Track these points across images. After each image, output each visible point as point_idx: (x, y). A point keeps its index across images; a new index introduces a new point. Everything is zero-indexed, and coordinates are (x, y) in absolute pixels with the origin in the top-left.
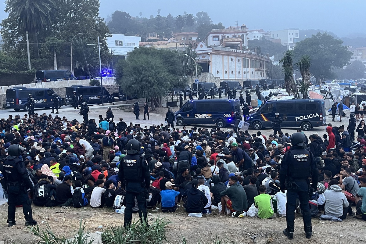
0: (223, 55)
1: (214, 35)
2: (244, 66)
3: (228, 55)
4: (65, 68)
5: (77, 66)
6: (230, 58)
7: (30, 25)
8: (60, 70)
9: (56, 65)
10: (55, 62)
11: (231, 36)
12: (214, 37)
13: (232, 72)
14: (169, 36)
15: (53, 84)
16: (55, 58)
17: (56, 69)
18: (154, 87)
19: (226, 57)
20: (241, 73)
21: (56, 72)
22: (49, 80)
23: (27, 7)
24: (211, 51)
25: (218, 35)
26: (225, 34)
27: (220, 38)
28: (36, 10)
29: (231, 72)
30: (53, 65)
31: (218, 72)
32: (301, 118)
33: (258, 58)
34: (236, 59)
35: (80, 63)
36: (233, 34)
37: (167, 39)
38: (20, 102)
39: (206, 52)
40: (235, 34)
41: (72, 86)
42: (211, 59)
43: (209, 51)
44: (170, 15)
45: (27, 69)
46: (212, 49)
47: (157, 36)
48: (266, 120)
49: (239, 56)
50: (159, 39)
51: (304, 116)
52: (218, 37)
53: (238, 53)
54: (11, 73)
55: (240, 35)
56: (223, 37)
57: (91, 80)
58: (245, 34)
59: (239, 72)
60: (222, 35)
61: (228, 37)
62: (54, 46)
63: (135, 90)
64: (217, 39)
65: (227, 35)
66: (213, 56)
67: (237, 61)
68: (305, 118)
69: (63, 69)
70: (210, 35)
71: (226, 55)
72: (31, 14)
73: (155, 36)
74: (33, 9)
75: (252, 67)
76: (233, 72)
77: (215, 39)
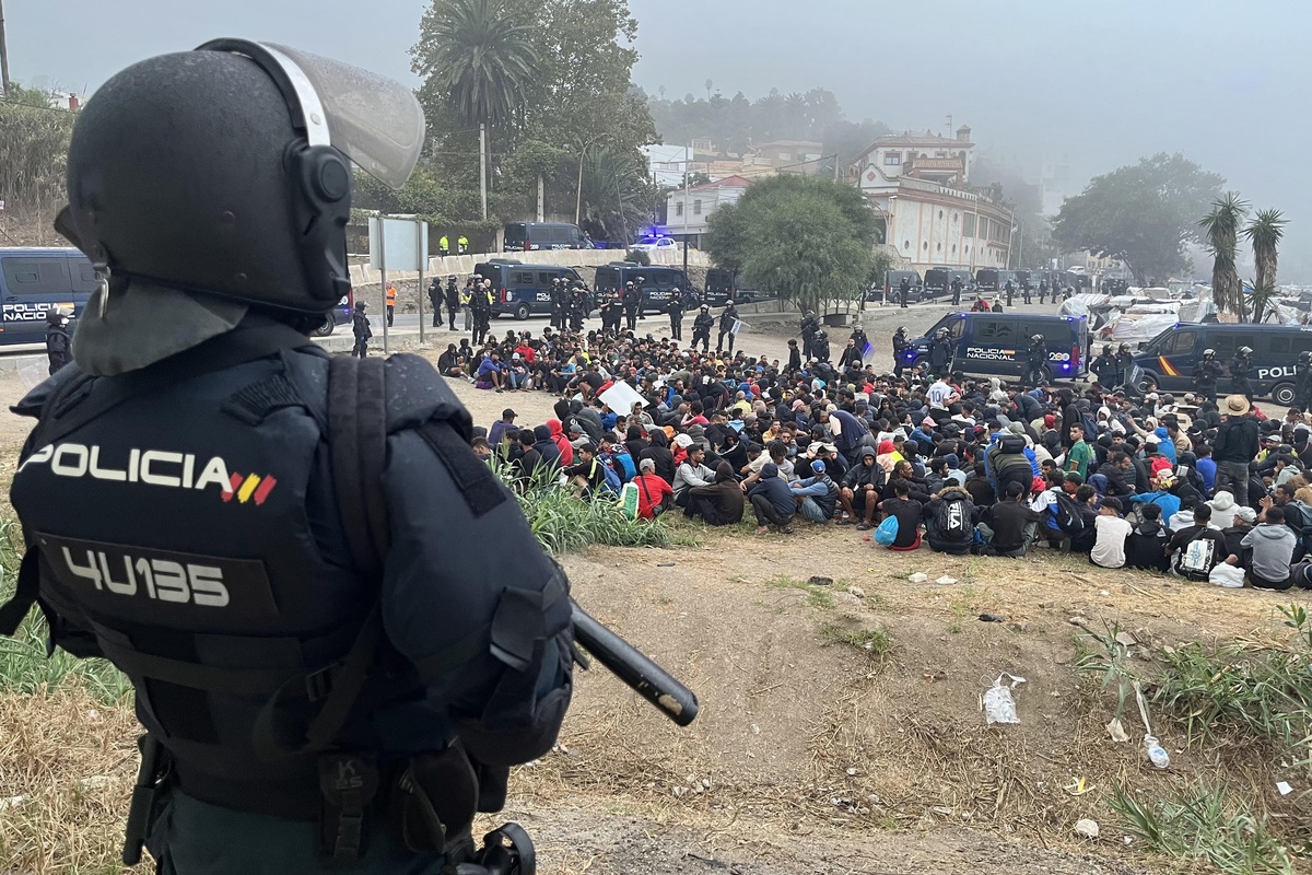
0: (922, 201)
1: (889, 149)
2: (967, 232)
3: (934, 203)
4: (560, 220)
5: (588, 215)
6: (938, 209)
7: (479, 108)
8: (550, 222)
9: (541, 210)
10: (541, 202)
11: (931, 153)
12: (888, 155)
13: (939, 245)
14: (742, 149)
15: (548, 257)
16: (541, 193)
17: (542, 221)
18: (831, 275)
19: (927, 207)
20: (957, 251)
21: (541, 226)
22: (537, 247)
23: (476, 64)
24: (896, 190)
25: (897, 150)
26: (916, 149)
27: (904, 159)
28: (496, 70)
29: (936, 248)
30: (534, 211)
31: (907, 243)
32: (1276, 372)
33: (995, 212)
34: (949, 213)
35: (595, 208)
36: (938, 150)
37: (736, 156)
38: (509, 296)
39: (884, 191)
40: (944, 150)
41: (612, 263)
42: (895, 211)
43: (890, 191)
44: (740, 95)
45: (478, 218)
46: (898, 184)
47: (711, 148)
48: (1171, 372)
49: (955, 206)
50: (715, 154)
51: (1285, 368)
52: (898, 155)
53: (956, 197)
54: (447, 224)
55: (957, 151)
56: (912, 156)
57: (627, 251)
58: (967, 151)
59: (954, 246)
60: (910, 149)
61: (924, 156)
62: (541, 163)
63: (783, 282)
64: (896, 160)
65: (921, 151)
66: (901, 203)
67: (951, 219)
68: (1286, 374)
69: (556, 221)
70: (879, 149)
71: (928, 202)
72: (483, 81)
73: (708, 148)
74: (490, 68)
75: (983, 236)
76: (942, 247)
77: (889, 160)
